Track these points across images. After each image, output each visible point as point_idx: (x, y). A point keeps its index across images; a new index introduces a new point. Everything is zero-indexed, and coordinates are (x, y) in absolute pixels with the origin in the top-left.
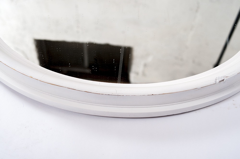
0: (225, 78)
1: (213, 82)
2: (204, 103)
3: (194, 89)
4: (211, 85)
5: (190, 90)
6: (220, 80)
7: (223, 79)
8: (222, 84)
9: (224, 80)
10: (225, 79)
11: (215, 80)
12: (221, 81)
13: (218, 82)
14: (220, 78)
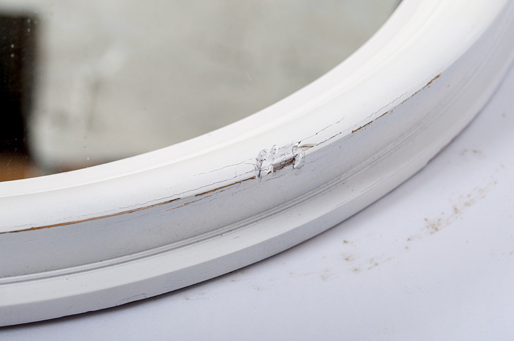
0: (301, 153)
1: (248, 170)
2: (218, 259)
3: (166, 203)
4: (240, 182)
5: (148, 207)
6: (278, 160)
7: (291, 156)
8: (289, 180)
9: (294, 159)
10: (301, 156)
11: (255, 162)
12: (284, 165)
13: (271, 169)
14: (277, 151)
